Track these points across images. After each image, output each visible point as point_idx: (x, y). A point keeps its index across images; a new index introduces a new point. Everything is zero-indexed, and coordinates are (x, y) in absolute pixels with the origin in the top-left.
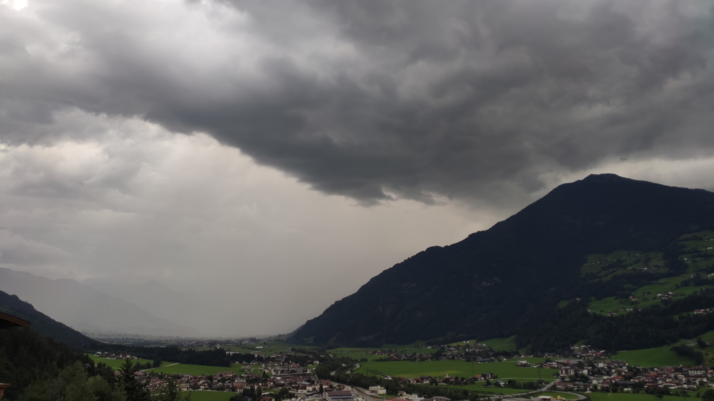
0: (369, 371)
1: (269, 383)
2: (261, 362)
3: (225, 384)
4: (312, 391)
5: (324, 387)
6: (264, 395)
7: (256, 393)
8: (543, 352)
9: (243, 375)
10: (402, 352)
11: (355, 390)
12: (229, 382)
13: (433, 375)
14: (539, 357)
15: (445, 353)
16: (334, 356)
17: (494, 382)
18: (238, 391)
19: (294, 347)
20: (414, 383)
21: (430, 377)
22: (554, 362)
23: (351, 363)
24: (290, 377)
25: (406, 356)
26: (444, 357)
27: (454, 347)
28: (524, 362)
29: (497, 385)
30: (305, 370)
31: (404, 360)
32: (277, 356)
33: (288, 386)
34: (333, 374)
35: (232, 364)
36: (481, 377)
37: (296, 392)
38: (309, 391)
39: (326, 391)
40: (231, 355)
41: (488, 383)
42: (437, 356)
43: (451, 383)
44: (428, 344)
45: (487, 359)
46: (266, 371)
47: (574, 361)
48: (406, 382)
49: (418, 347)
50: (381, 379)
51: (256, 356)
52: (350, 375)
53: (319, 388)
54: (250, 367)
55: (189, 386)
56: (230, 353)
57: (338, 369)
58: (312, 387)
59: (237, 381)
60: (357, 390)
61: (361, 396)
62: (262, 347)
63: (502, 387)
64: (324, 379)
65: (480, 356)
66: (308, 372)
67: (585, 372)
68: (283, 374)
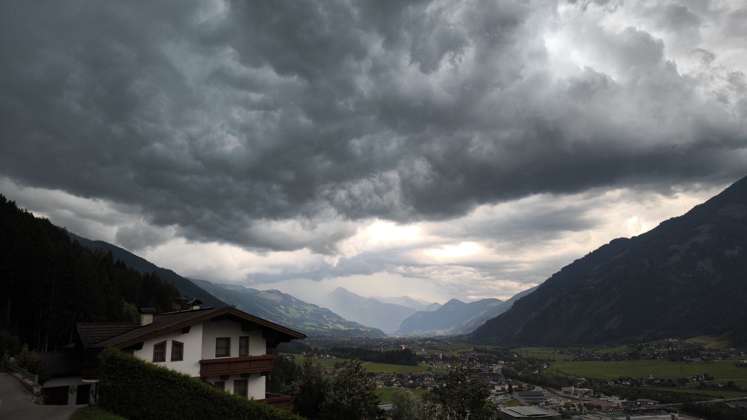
0: (560, 371)
2: (446, 361)
3: (416, 382)
4: (501, 391)
5: (513, 387)
9: (431, 374)
12: (419, 381)
13: (634, 375)
15: (643, 352)
17: (710, 384)
18: (429, 389)
19: (476, 346)
20: (612, 384)
21: (630, 378)
23: (537, 362)
26: (643, 357)
29: (715, 387)
30: (491, 370)
31: (597, 360)
34: (520, 374)
35: (419, 363)
36: (693, 378)
38: (498, 391)
39: (516, 391)
40: (417, 355)
41: (703, 385)
42: (634, 356)
43: (657, 385)
44: (623, 343)
48: (602, 383)
49: (612, 346)
50: (574, 379)
52: (539, 375)
53: (508, 387)
54: (436, 366)
55: (383, 383)
57: (525, 369)
58: (500, 387)
59: (427, 380)
60: (548, 390)
61: (554, 396)
63: (721, 389)
64: (512, 379)
66: (494, 372)
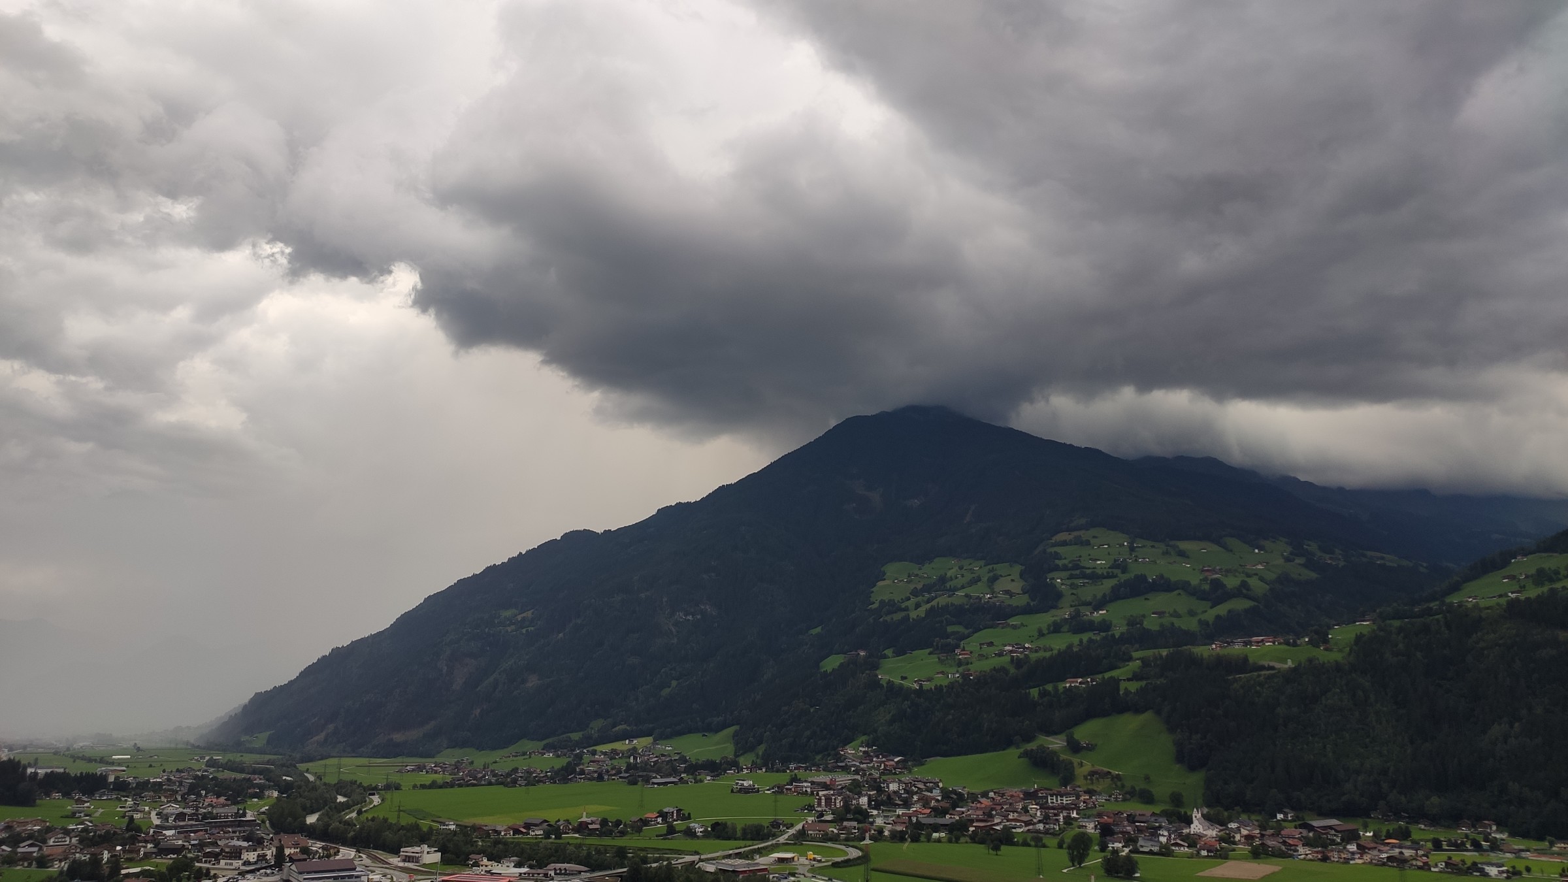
0: (404, 811)
1: (144, 844)
2: (124, 794)
3: (19, 850)
4: (256, 863)
5: (287, 852)
6: (128, 875)
7: (106, 870)
8: (786, 761)
9: (71, 827)
10: (485, 767)
11: (364, 856)
12: (30, 846)
13: (552, 816)
14: (778, 771)
15: (581, 767)
16: (319, 778)
17: (684, 828)
18: (56, 866)
20: (508, 836)
21: (545, 821)
22: (806, 781)
23: (358, 792)
24: (201, 830)
25: (495, 775)
26: (580, 776)
27: (605, 754)
28: (746, 784)
29: (690, 833)
30: (241, 812)
31: (490, 784)
32: (169, 780)
33: (194, 852)
34: (311, 819)
35: (41, 799)
36: (657, 817)
37: (214, 864)
38: (247, 863)
39: (292, 860)
40: (40, 776)
41: (671, 830)
42: (564, 775)
43: (592, 833)
44: (547, 748)
45: (672, 779)
46: (135, 815)
47: (843, 779)
48: (488, 835)
49: (524, 754)
50: (431, 828)
51: (111, 779)
52: (355, 822)
53: (274, 853)
54: (92, 807)
56: (39, 771)
57: (327, 808)
58: (256, 853)
59: (53, 842)
60: (369, 856)
61: (380, 869)
62: (129, 757)
63: (698, 837)
64: (288, 833)
65: (658, 771)
66: (249, 817)
67: (864, 800)
68: (182, 823)
